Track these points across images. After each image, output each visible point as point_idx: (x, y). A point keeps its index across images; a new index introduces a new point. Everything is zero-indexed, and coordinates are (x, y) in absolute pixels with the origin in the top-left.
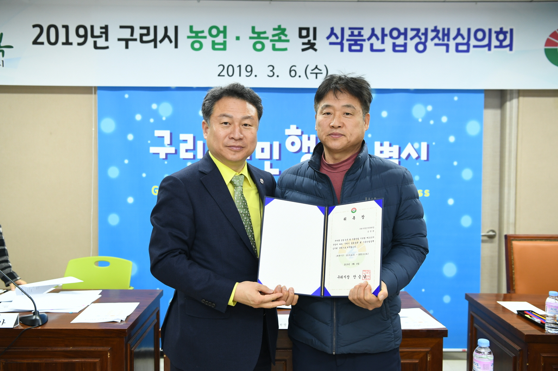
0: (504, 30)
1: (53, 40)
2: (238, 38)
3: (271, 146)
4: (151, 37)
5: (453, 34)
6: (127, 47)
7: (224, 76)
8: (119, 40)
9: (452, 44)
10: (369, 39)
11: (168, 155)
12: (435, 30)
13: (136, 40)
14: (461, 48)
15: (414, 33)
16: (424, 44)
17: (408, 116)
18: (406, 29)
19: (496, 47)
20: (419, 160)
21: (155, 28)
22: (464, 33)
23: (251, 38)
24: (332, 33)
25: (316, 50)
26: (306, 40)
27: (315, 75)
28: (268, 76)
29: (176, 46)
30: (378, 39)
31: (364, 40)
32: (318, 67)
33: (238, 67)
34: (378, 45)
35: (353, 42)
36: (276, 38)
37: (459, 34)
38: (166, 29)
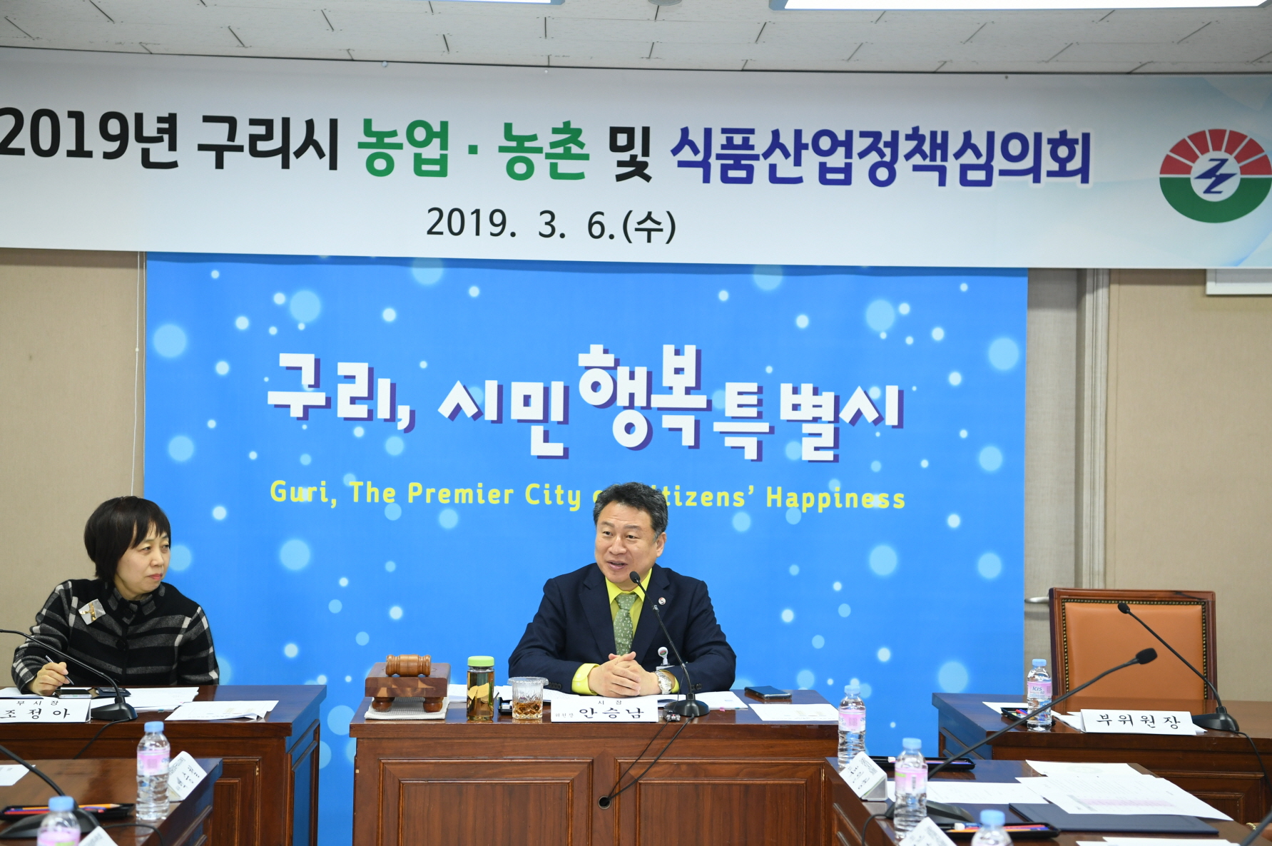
0: (1070, 136)
1: (45, 144)
2: (473, 150)
3: (547, 392)
4: (277, 143)
5: (955, 144)
6: (219, 164)
7: (441, 233)
8: (202, 147)
9: (953, 167)
10: (767, 155)
11: (311, 411)
12: (915, 135)
13: (240, 149)
14: (972, 175)
15: (868, 141)
16: (890, 167)
17: (856, 327)
18: (849, 134)
19: (1050, 174)
20: (880, 425)
21: (286, 122)
22: (980, 142)
23: (503, 149)
24: (685, 140)
25: (648, 178)
26: (625, 156)
27: (646, 233)
28: (541, 234)
29: (333, 166)
30: (787, 155)
31: (756, 157)
32: (653, 216)
33: (472, 213)
34: (786, 168)
35: (731, 162)
36: (560, 150)
37: (968, 144)
38: (310, 125)
